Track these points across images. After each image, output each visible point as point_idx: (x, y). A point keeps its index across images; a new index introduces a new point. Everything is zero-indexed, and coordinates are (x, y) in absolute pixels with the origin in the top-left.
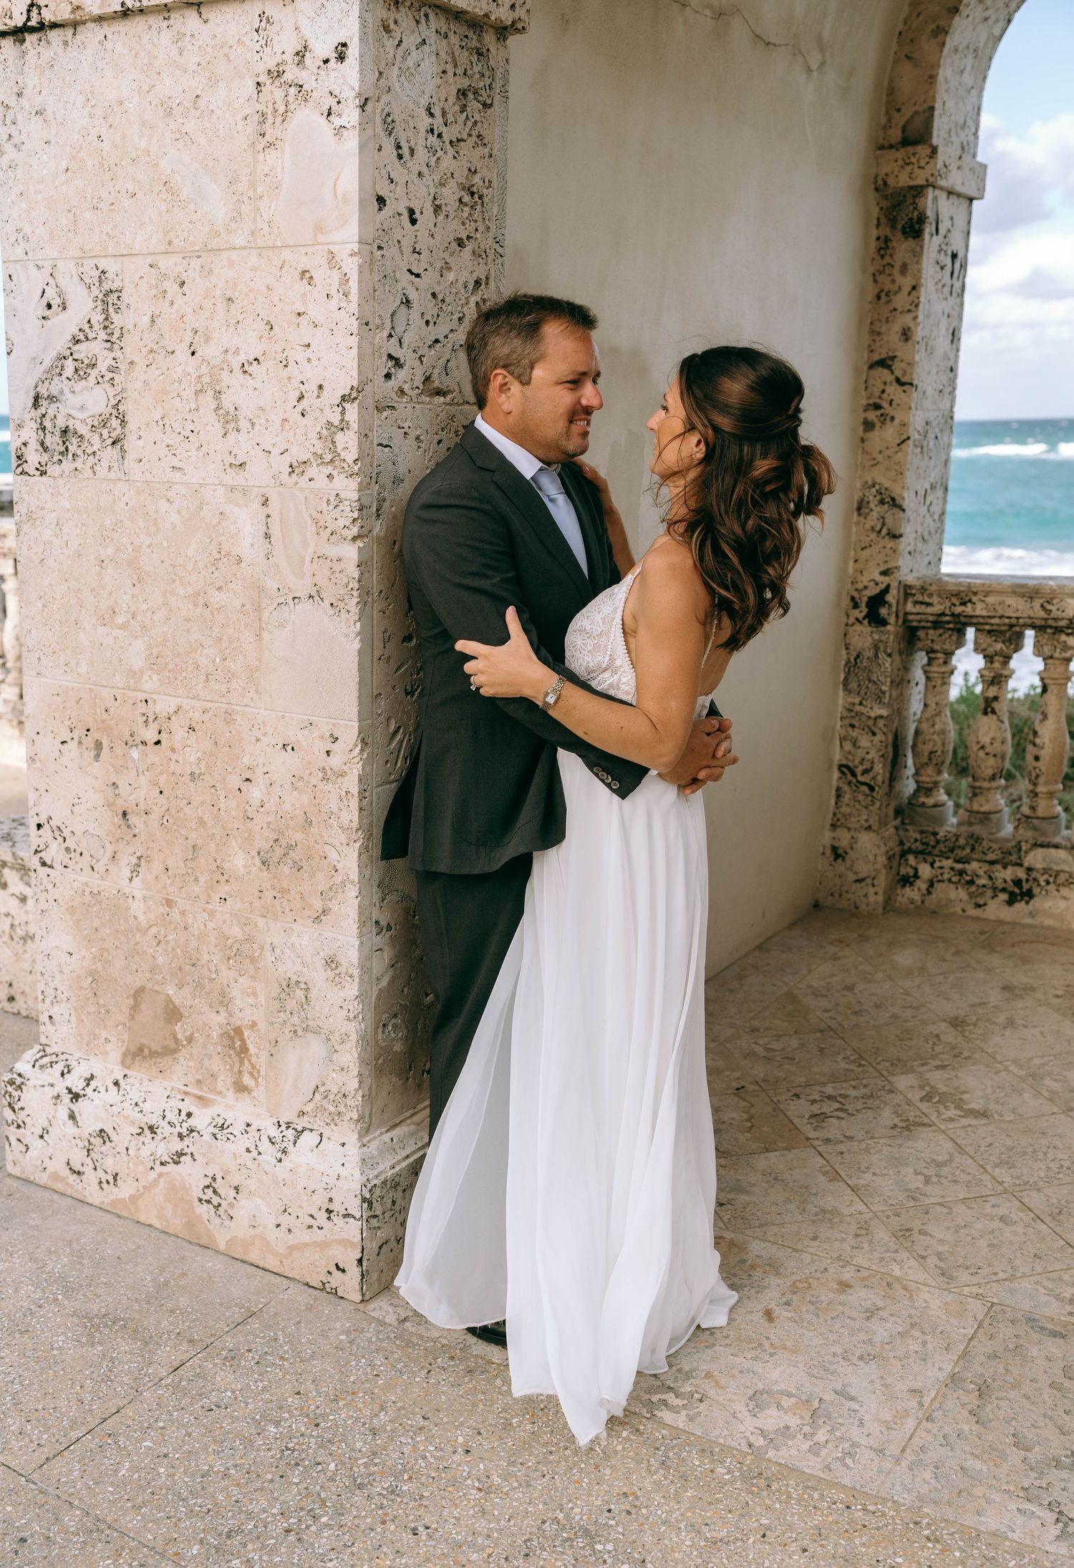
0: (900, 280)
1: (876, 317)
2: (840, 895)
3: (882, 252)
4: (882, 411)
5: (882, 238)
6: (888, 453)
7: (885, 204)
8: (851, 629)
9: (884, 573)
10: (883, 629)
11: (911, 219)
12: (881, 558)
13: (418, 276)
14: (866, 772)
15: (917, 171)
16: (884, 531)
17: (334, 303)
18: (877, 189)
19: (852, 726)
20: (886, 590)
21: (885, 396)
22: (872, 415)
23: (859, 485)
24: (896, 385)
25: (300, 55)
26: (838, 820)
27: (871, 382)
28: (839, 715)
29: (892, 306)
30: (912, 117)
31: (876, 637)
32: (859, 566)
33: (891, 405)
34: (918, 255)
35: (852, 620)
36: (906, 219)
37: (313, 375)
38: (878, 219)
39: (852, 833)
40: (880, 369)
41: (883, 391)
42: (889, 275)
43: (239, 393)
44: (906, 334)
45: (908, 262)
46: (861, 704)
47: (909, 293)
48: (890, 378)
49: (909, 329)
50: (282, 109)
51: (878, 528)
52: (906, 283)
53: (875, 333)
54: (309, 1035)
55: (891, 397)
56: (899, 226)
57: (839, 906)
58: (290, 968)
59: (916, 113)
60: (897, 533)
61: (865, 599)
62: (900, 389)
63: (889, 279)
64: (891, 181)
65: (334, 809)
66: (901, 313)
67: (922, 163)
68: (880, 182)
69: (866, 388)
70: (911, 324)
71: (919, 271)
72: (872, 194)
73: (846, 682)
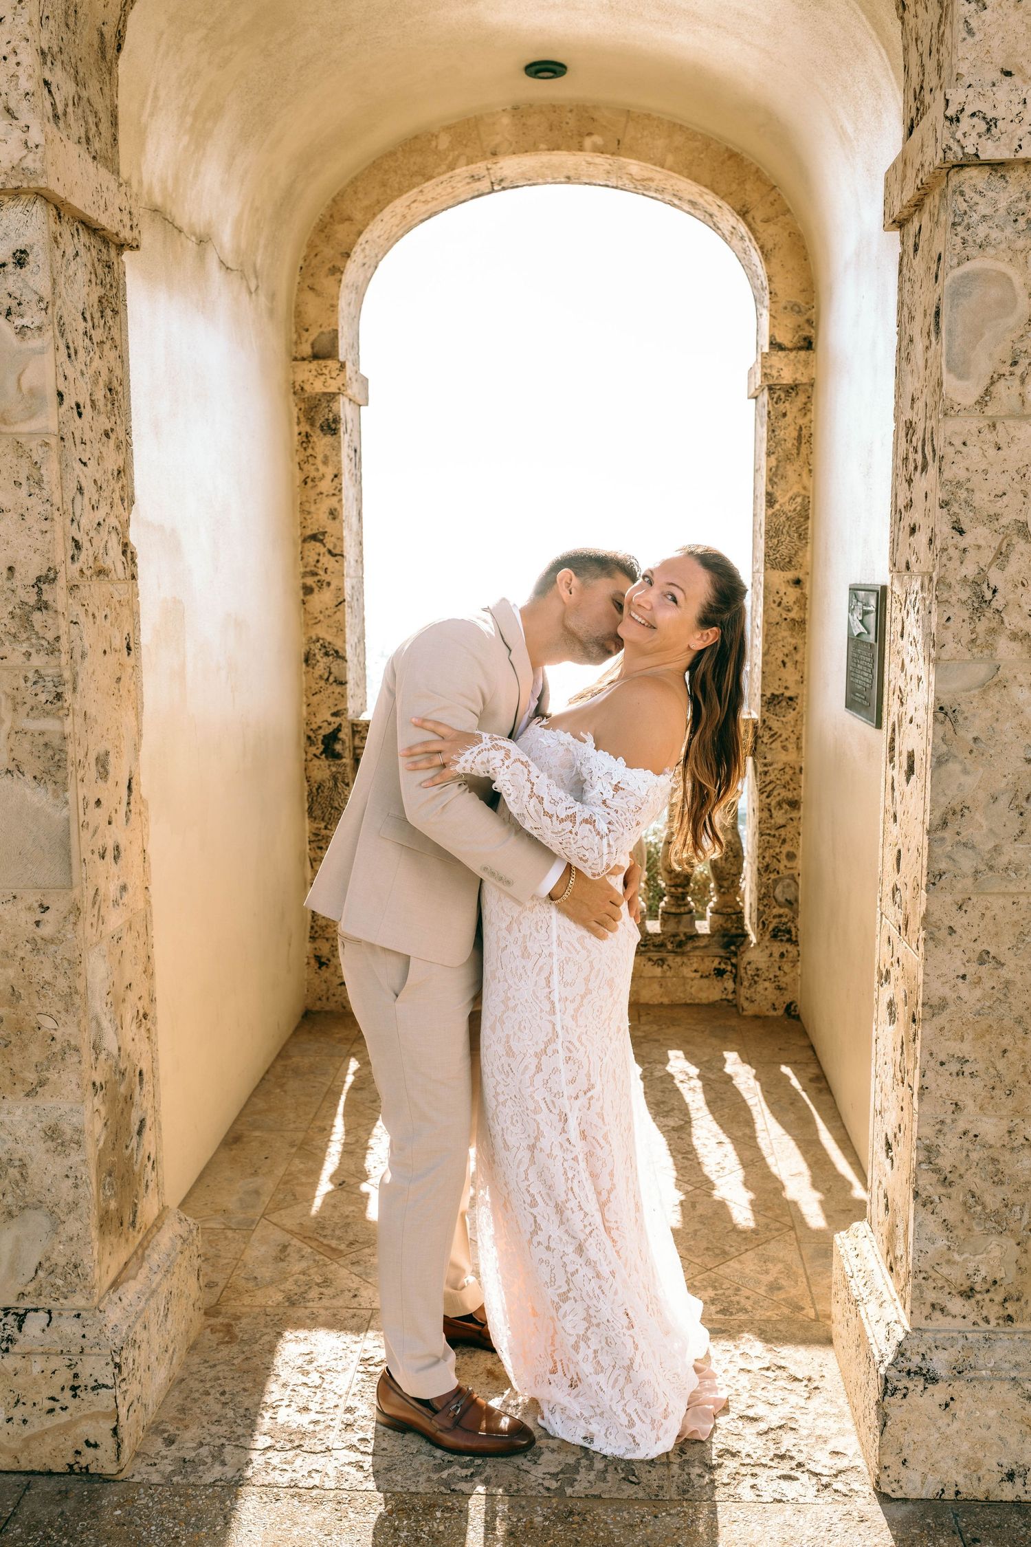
0: (322, 469)
1: (304, 499)
2: (328, 999)
3: (304, 445)
4: (319, 577)
5: (303, 434)
6: (327, 613)
7: (302, 406)
8: (310, 764)
9: (335, 714)
10: (339, 762)
11: (327, 420)
12: (331, 702)
13: (85, 464)
15: (330, 381)
16: (331, 679)
17: (24, 491)
18: (295, 393)
20: (338, 729)
21: (319, 565)
22: (310, 581)
23: (304, 640)
24: (328, 556)
26: (316, 932)
27: (306, 553)
28: (307, 839)
29: (318, 491)
30: (319, 336)
31: (334, 769)
32: (312, 709)
33: (326, 572)
34: (337, 448)
35: (310, 756)
36: (323, 419)
38: (298, 418)
40: (313, 542)
41: (318, 561)
42: (313, 464)
44: (333, 514)
45: (328, 454)
46: (326, 828)
47: (332, 480)
48: (323, 550)
49: (335, 510)
51: (326, 676)
52: (329, 472)
53: (305, 513)
54: (28, 1212)
55: (326, 566)
56: (318, 425)
57: (327, 1009)
59: (322, 333)
60: (342, 679)
61: (320, 737)
62: (333, 559)
63: (313, 467)
64: (307, 387)
66: (327, 496)
67: (334, 375)
68: (298, 387)
69: (302, 558)
70: (337, 506)
71: (340, 462)
72: (292, 397)
73: (310, 810)
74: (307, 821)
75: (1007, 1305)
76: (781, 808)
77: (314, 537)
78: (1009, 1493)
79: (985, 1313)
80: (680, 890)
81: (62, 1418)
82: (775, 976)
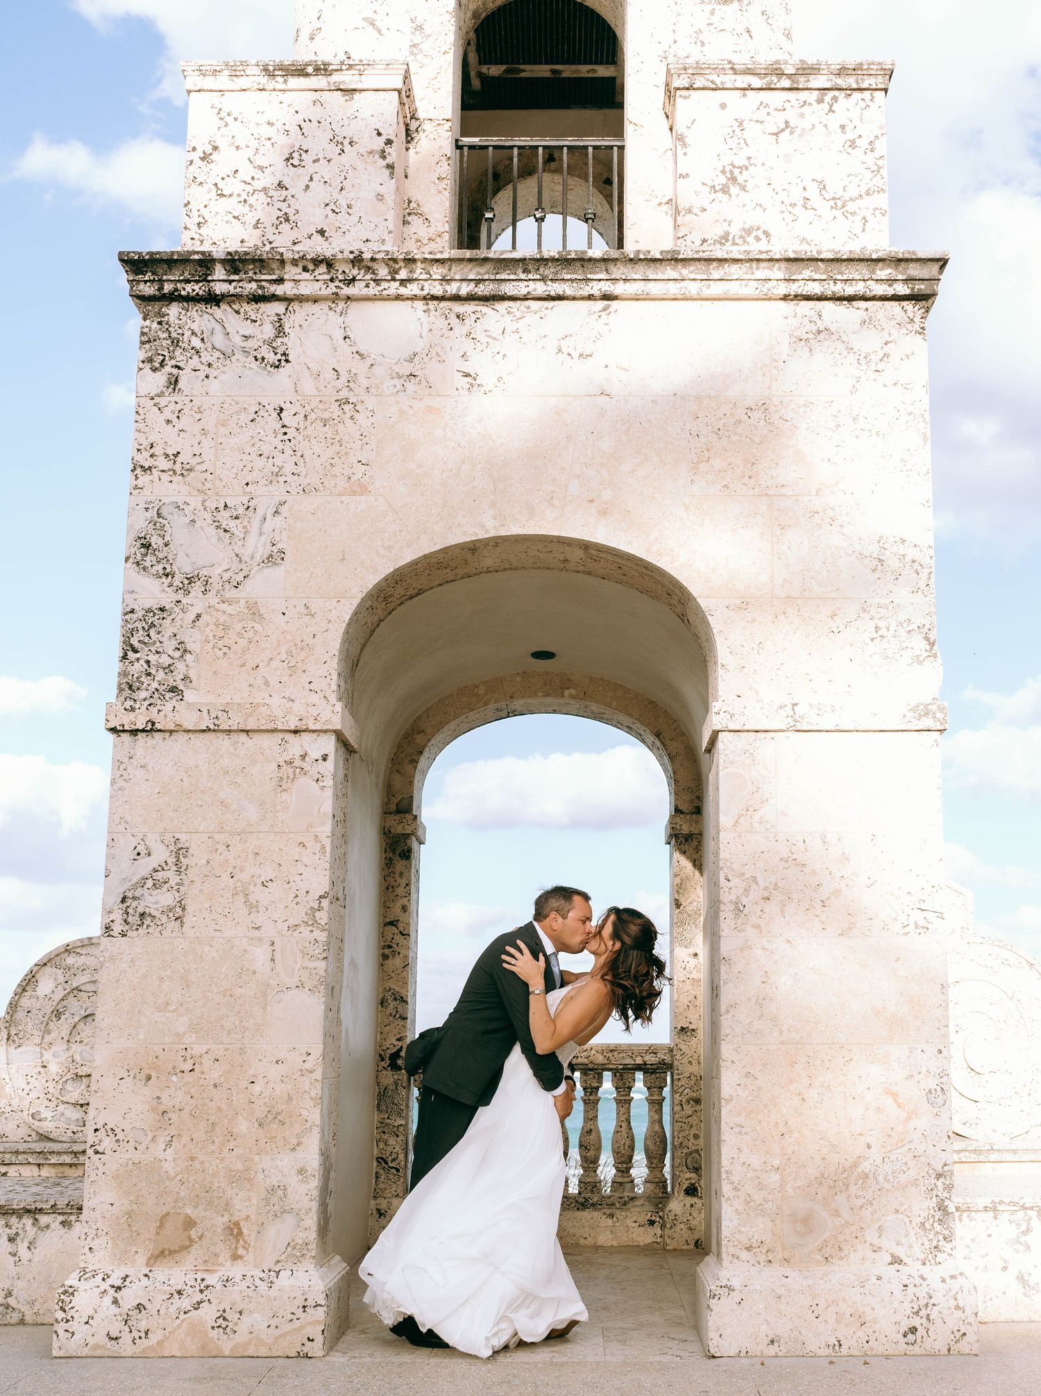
0: (399, 880)
1: (387, 899)
3: (389, 865)
4: (393, 949)
5: (389, 858)
6: (397, 972)
7: (389, 841)
8: (380, 1074)
9: (399, 1040)
11: (403, 850)
12: (397, 1031)
14: (394, 1160)
15: (406, 827)
16: (398, 1016)
17: (317, 857)
18: (384, 833)
19: (384, 1132)
21: (394, 941)
22: (387, 951)
23: (381, 990)
24: (399, 935)
25: (303, 757)
26: (377, 1192)
27: (385, 933)
28: (375, 1126)
29: (395, 893)
30: (400, 799)
31: (396, 1077)
32: (383, 1036)
33: (397, 946)
34: (407, 869)
35: (380, 1068)
36: (401, 850)
37: (304, 887)
38: (386, 849)
39: (387, 1200)
40: (390, 927)
41: (393, 939)
42: (393, 877)
43: (258, 894)
44: (404, 909)
45: (403, 871)
46: (388, 1118)
47: (405, 888)
48: (396, 931)
49: (406, 906)
50: (292, 776)
51: (393, 1014)
52: (402, 882)
53: (386, 907)
54: (285, 1215)
55: (397, 942)
56: (397, 853)
58: (274, 1180)
59: (403, 798)
60: (405, 1016)
61: (388, 1055)
62: (402, 938)
63: (393, 879)
64: (393, 830)
65: (307, 1089)
66: (401, 897)
67: (409, 823)
68: (386, 830)
69: (382, 937)
70: (407, 903)
71: (410, 876)
72: (382, 835)
73: (378, 1106)
74: (376, 1113)
75: (768, 1254)
76: (689, 1103)
77: (391, 923)
79: (758, 1259)
80: (625, 1165)
82: (688, 1220)
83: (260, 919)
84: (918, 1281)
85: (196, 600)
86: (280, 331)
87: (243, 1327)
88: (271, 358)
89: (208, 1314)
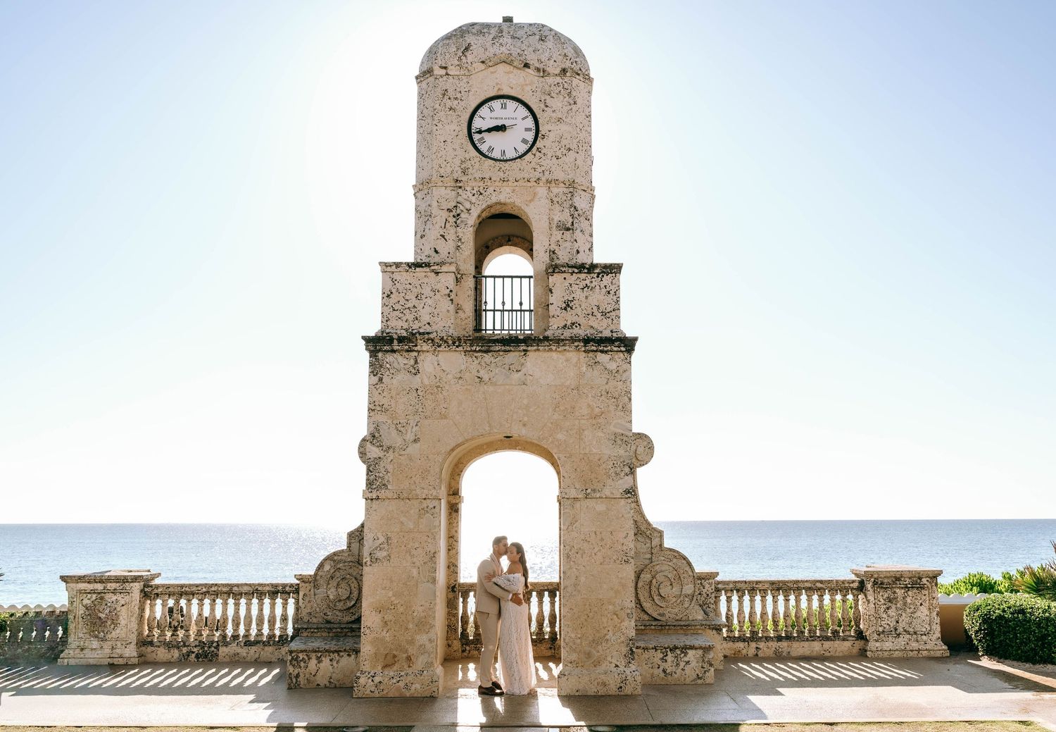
0: (454, 521)
1: (449, 527)
2: (452, 654)
3: (450, 515)
5: (450, 512)
6: (454, 555)
7: (450, 506)
8: (448, 594)
9: (455, 581)
10: (456, 594)
11: (456, 509)
12: (454, 578)
18: (448, 502)
20: (455, 584)
21: (452, 544)
22: (450, 548)
23: (448, 563)
25: (427, 507)
26: (448, 638)
27: (449, 541)
28: (447, 614)
30: (454, 490)
32: (449, 579)
34: (457, 515)
35: (448, 592)
38: (449, 509)
39: (451, 641)
42: (452, 519)
43: (414, 552)
44: (456, 531)
45: (455, 517)
47: (456, 523)
48: (453, 540)
50: (424, 514)
51: (452, 571)
53: (450, 531)
56: (453, 510)
57: (450, 658)
59: (456, 488)
60: (457, 572)
61: (450, 587)
62: (455, 542)
64: (451, 501)
66: (455, 527)
67: (458, 498)
70: (457, 529)
71: (458, 519)
72: (447, 504)
75: (577, 664)
77: (451, 537)
78: (577, 694)
79: (574, 666)
81: (429, 687)
83: (415, 560)
84: (623, 672)
85: (391, 455)
86: (416, 362)
87: (413, 688)
88: (413, 371)
89: (402, 684)
